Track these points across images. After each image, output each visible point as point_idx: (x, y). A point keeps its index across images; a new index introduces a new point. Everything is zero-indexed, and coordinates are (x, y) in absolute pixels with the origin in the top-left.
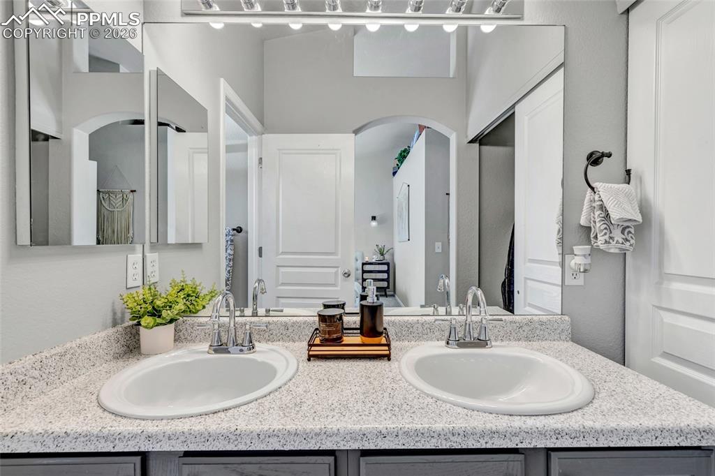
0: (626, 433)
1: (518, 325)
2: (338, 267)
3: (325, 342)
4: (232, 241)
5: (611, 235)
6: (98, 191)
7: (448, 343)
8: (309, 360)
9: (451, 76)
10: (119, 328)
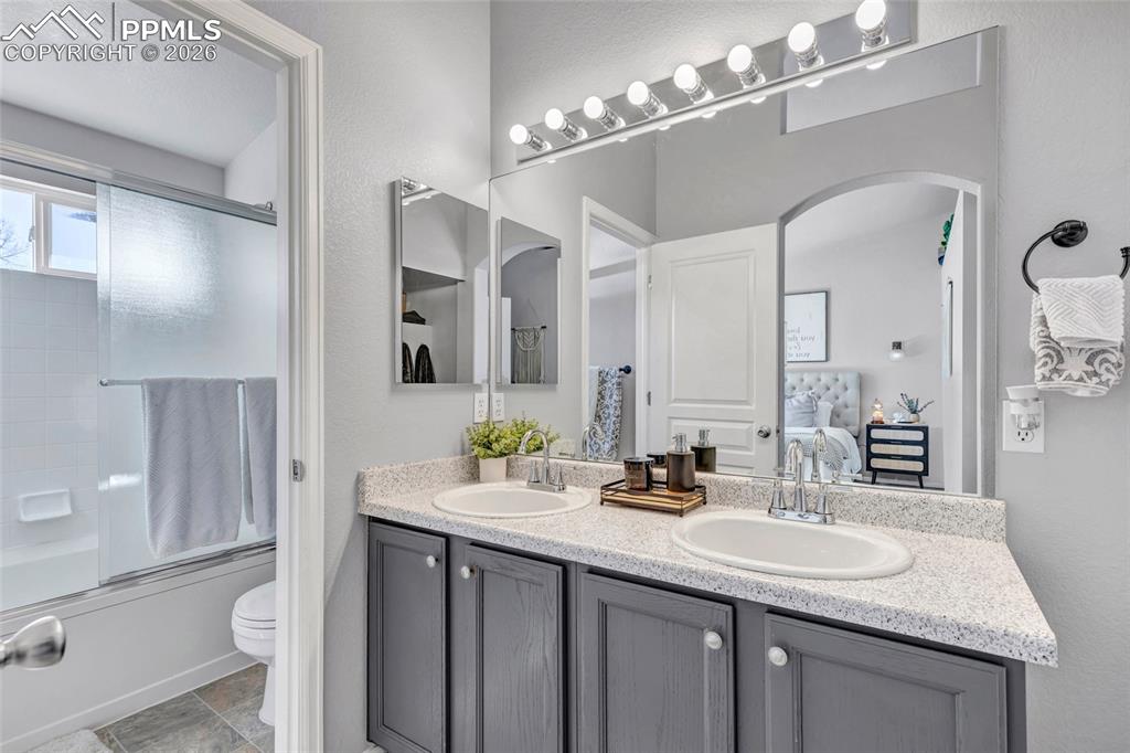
0: (846, 605)
1: (900, 504)
2: (752, 422)
3: (633, 490)
4: (619, 384)
5: (1059, 367)
6: (513, 329)
7: (770, 511)
8: (602, 504)
9: (978, 84)
10: (465, 457)
